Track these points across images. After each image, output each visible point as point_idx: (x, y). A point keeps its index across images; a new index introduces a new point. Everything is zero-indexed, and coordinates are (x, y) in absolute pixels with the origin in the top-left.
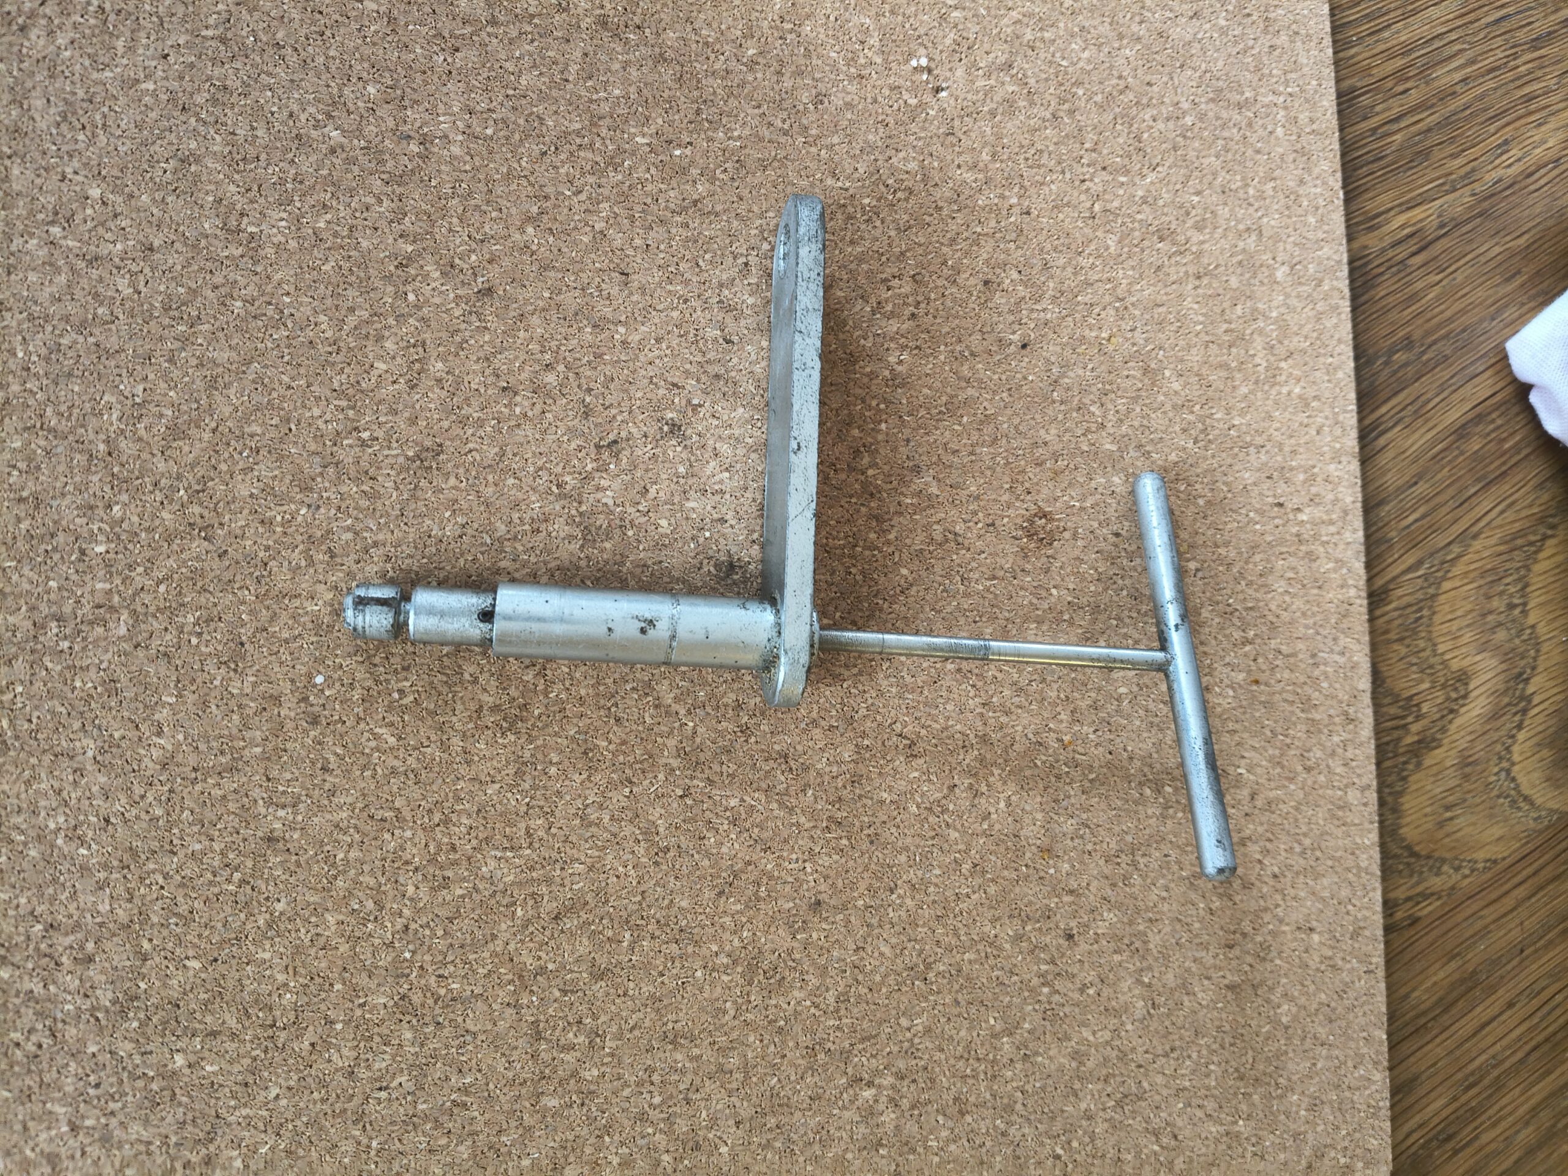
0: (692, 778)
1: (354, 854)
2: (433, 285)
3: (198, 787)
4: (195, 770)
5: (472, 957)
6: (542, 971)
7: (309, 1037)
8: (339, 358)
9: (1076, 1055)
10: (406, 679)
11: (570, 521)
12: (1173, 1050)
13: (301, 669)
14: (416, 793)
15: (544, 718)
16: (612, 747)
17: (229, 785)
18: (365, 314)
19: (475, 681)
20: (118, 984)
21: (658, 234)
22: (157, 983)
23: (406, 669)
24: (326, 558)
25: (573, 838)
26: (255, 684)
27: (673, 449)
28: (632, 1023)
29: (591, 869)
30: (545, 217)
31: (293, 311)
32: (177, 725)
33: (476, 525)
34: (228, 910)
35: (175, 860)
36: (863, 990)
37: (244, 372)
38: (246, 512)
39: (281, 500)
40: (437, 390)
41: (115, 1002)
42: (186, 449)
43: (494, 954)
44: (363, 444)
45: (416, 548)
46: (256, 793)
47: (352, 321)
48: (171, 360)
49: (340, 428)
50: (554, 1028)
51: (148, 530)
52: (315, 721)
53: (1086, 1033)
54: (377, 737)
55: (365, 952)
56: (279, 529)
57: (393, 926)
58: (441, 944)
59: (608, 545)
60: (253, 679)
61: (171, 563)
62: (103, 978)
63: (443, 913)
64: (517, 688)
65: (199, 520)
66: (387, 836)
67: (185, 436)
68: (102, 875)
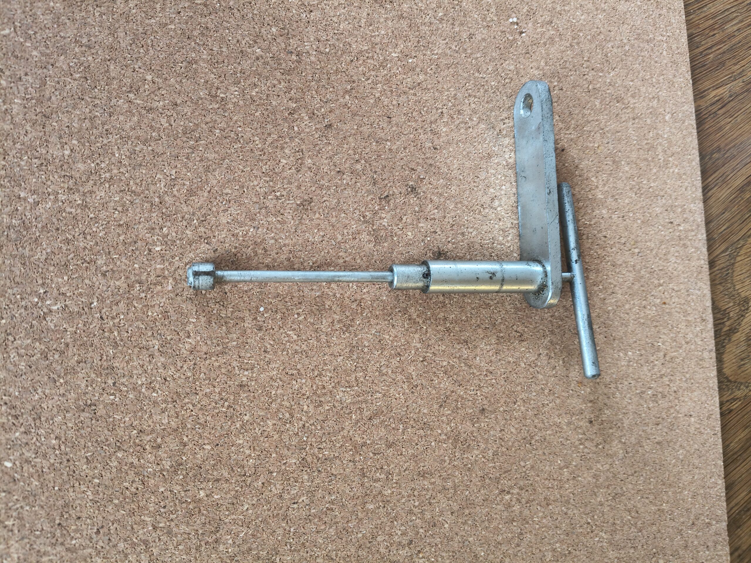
0: (427, 352)
1: (280, 391)
2: (306, 123)
3: (208, 362)
4: (206, 354)
5: (333, 438)
6: (364, 444)
7: (262, 480)
8: (265, 157)
9: (595, 476)
10: (300, 308)
11: (369, 234)
12: (635, 472)
13: (253, 304)
14: (307, 361)
15: (361, 325)
16: (391, 338)
17: (222, 360)
18: (276, 137)
19: (331, 309)
20: (173, 458)
21: (403, 98)
22: (191, 457)
23: (300, 303)
24: (263, 252)
25: (376, 381)
26: (232, 312)
27: (413, 199)
28: (405, 468)
29: (384, 395)
30: (354, 91)
31: (243, 135)
32: (197, 332)
33: (328, 236)
34: (223, 420)
35: (198, 397)
36: (504, 449)
37: (222, 164)
38: (225, 230)
39: (241, 224)
40: (309, 173)
41: (171, 467)
42: (197, 200)
43: (343, 437)
44: (277, 198)
45: (302, 247)
46: (235, 364)
47: (270, 140)
48: (187, 158)
49: (266, 190)
50: (371, 471)
51: (181, 239)
52: (260, 329)
53: (599, 466)
54: (288, 336)
55: (285, 437)
56: (241, 239)
57: (298, 425)
58: (320, 433)
59: (386, 244)
60: (232, 309)
61: (191, 255)
62: (166, 455)
63: (320, 418)
64: (349, 311)
65: (204, 234)
66: (294, 382)
67: (195, 194)
68: (164, 406)
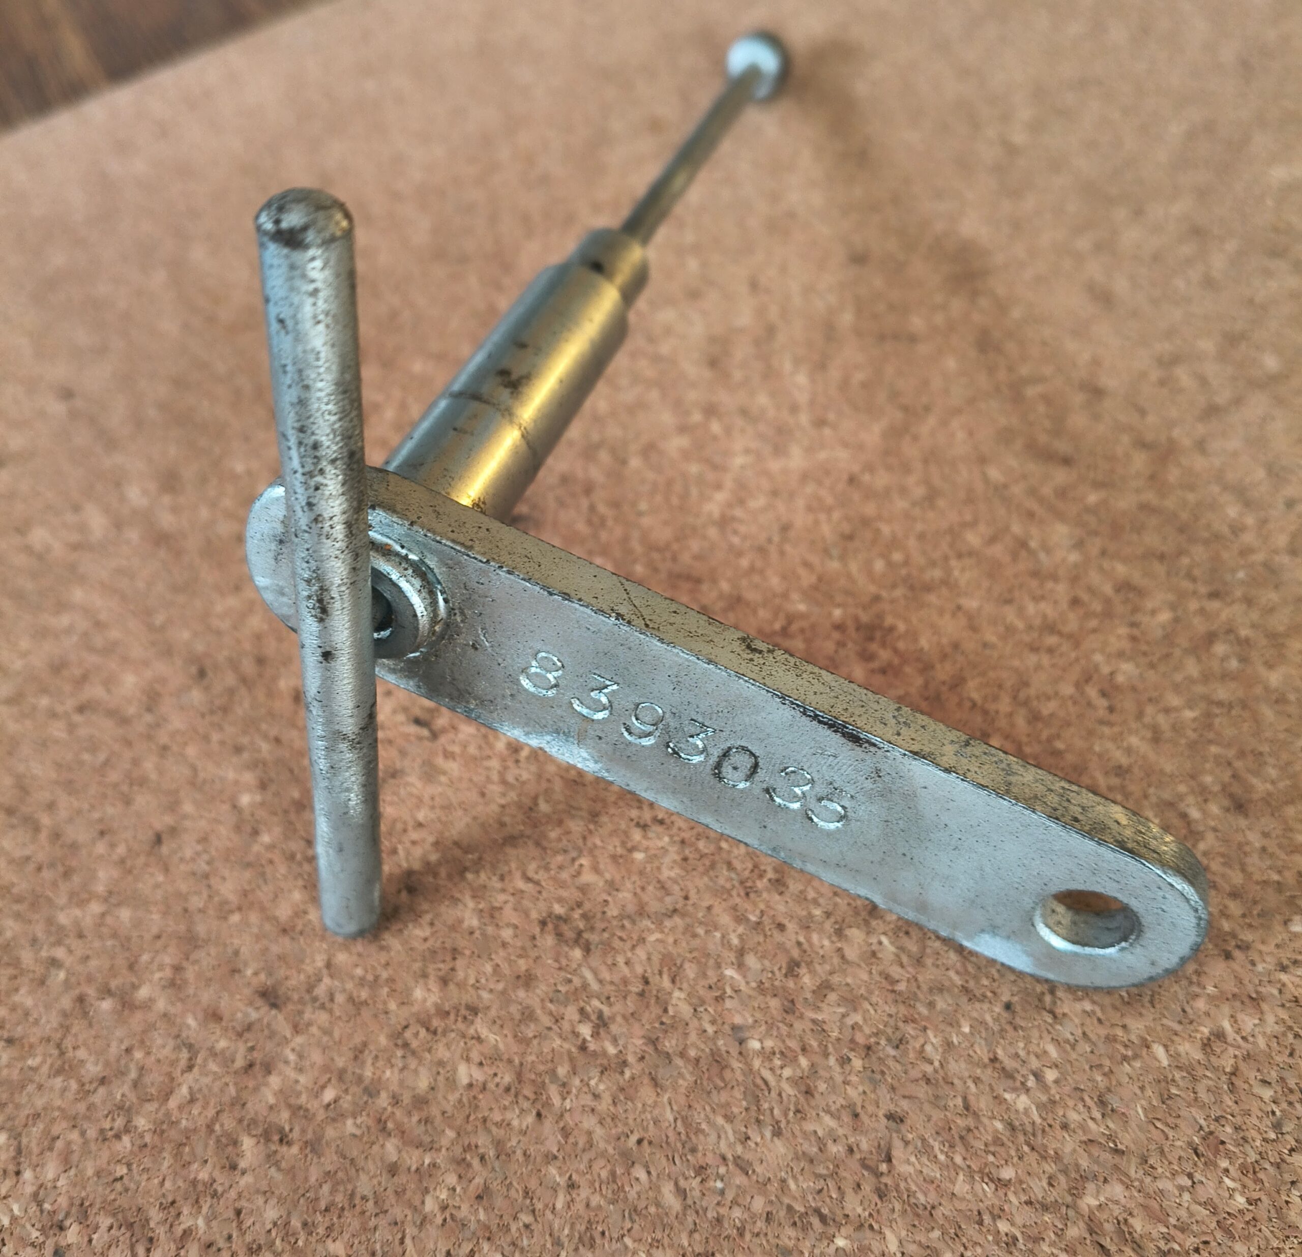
18: (391, 1144)
38: (809, 1127)
39: (757, 1087)
61: (961, 1186)
